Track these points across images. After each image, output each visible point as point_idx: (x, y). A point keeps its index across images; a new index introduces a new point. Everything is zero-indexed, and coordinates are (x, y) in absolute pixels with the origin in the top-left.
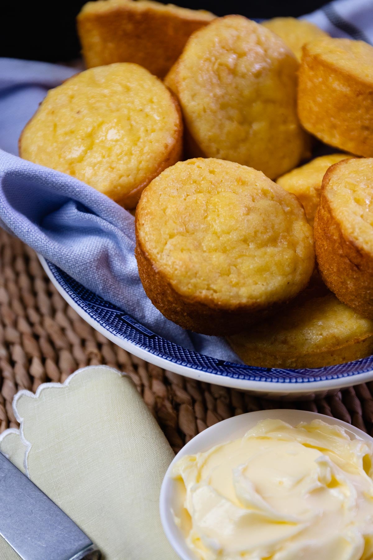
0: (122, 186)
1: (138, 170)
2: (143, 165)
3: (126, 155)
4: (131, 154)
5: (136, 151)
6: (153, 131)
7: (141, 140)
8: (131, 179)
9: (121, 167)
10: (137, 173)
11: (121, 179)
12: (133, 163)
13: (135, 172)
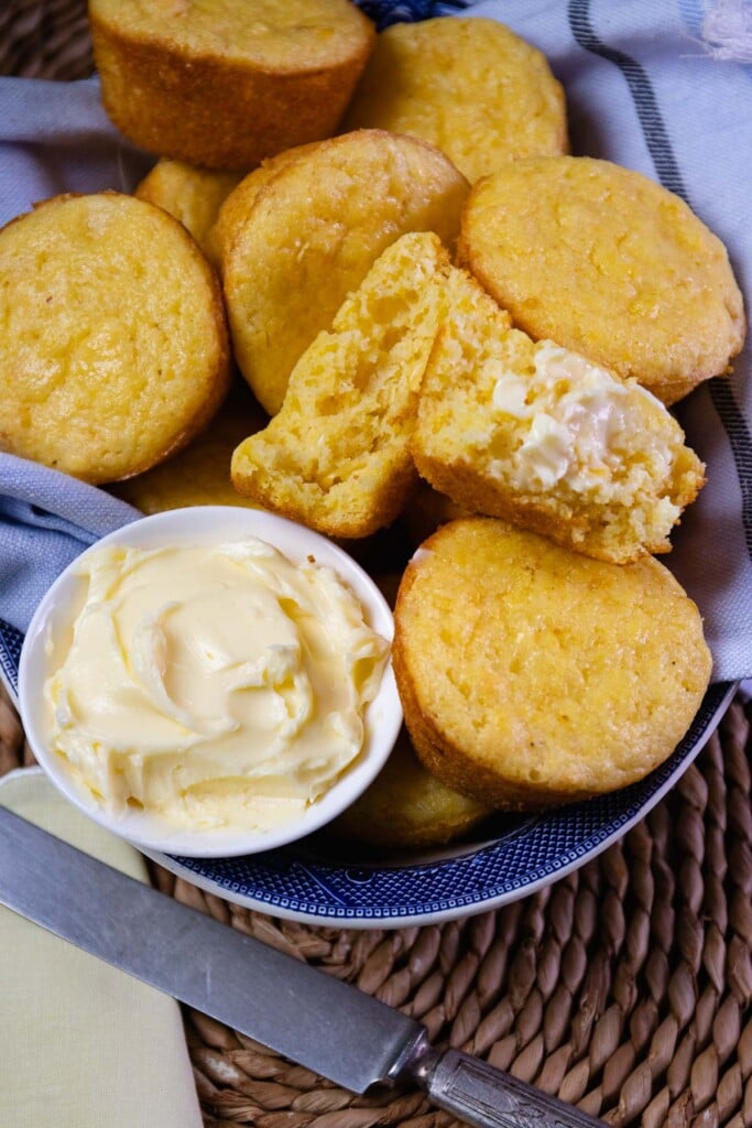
0: (106, 468)
1: (136, 445)
2: (145, 438)
3: (118, 413)
4: (128, 414)
5: (136, 407)
6: (171, 376)
7: (148, 389)
8: (122, 458)
9: (108, 434)
10: (135, 450)
11: (106, 456)
12: (128, 432)
13: (130, 448)
